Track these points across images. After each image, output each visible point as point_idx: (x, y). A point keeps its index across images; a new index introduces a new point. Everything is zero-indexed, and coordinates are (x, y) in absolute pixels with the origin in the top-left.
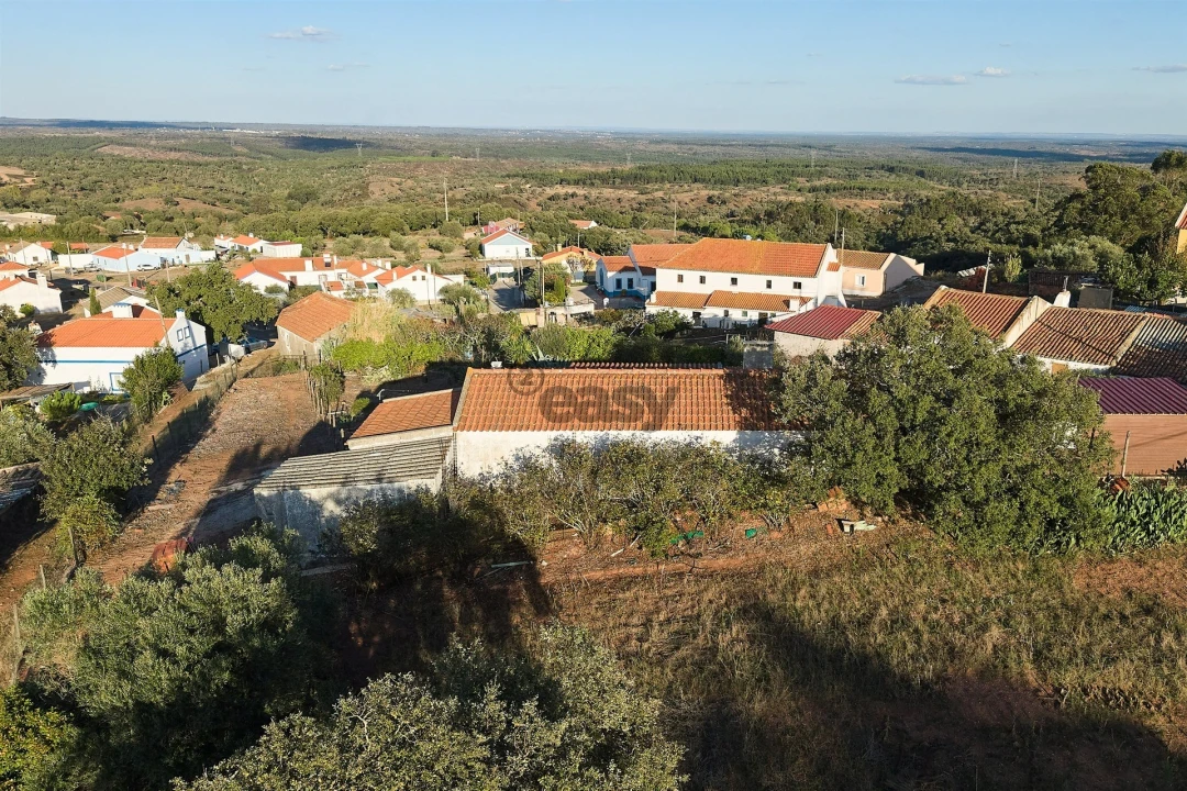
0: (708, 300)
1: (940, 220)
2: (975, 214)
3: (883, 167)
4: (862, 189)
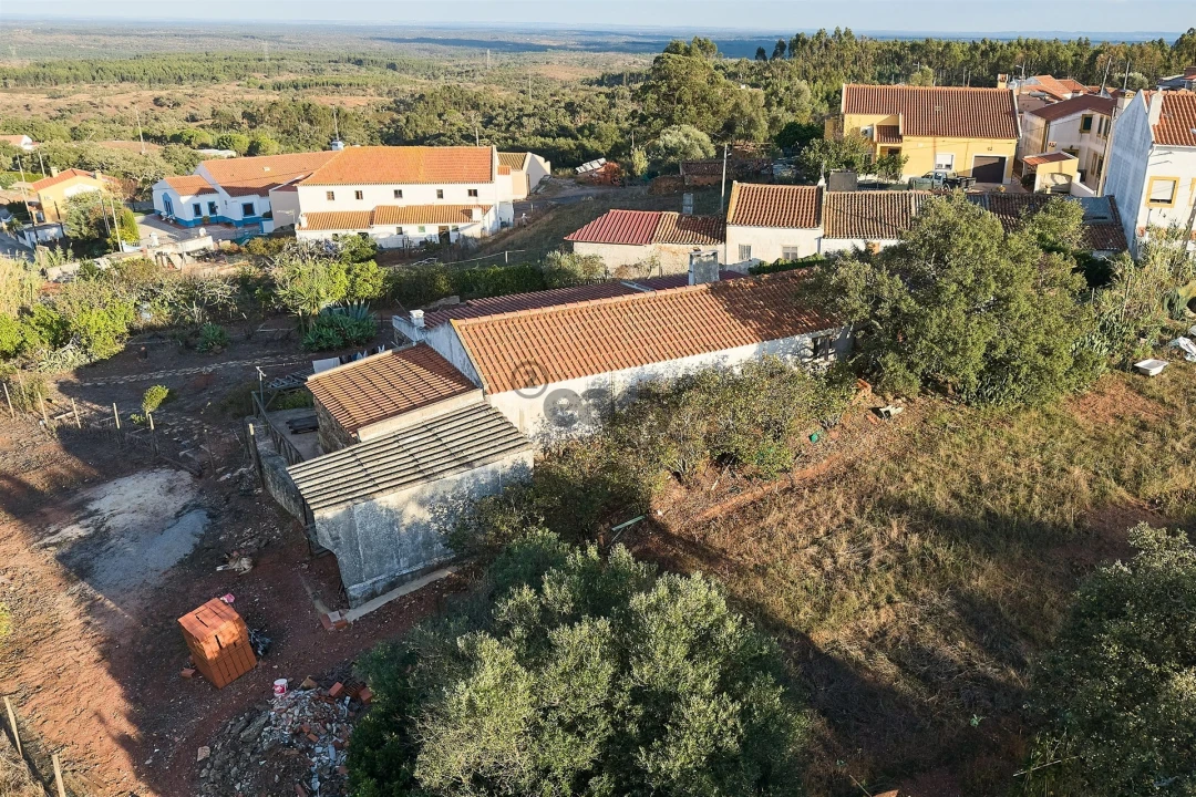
0: (372, 219)
1: (440, 116)
2: (473, 108)
3: (349, 60)
4: (337, 85)
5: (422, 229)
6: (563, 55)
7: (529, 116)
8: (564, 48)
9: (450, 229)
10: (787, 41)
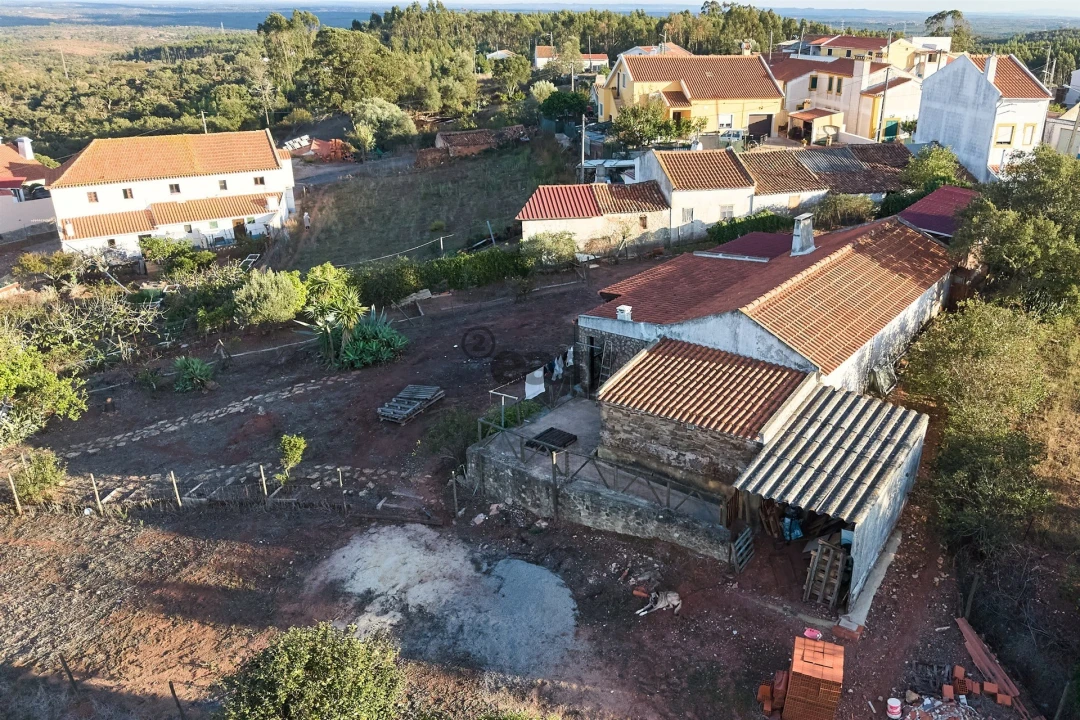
0: (151, 218)
5: (215, 225)
6: (73, 30)
7: (86, 95)
8: (69, 22)
9: (246, 222)
10: (381, 13)
